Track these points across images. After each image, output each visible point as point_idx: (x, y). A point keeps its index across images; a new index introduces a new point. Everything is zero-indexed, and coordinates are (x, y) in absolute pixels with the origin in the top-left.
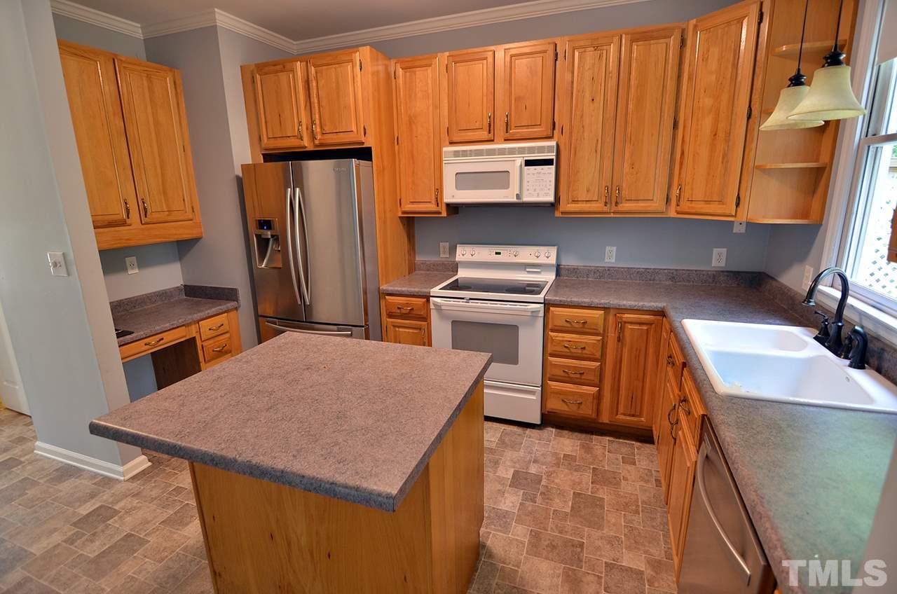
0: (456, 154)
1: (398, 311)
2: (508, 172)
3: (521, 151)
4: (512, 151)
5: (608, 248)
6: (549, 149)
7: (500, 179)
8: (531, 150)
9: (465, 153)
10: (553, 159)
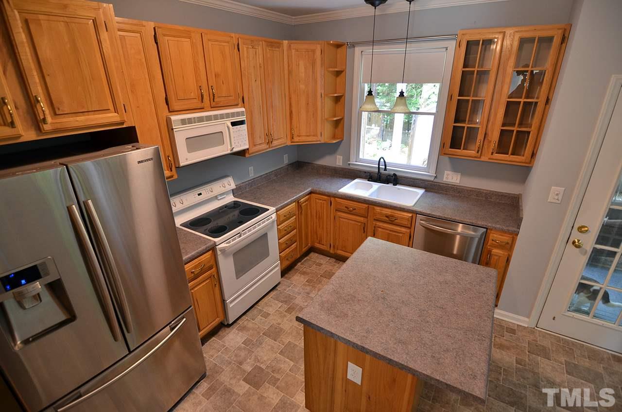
0: (183, 122)
1: (193, 275)
2: (222, 132)
3: (228, 116)
4: (222, 117)
5: (250, 168)
6: (242, 114)
7: (217, 138)
8: (233, 115)
9: (190, 121)
10: (245, 120)
